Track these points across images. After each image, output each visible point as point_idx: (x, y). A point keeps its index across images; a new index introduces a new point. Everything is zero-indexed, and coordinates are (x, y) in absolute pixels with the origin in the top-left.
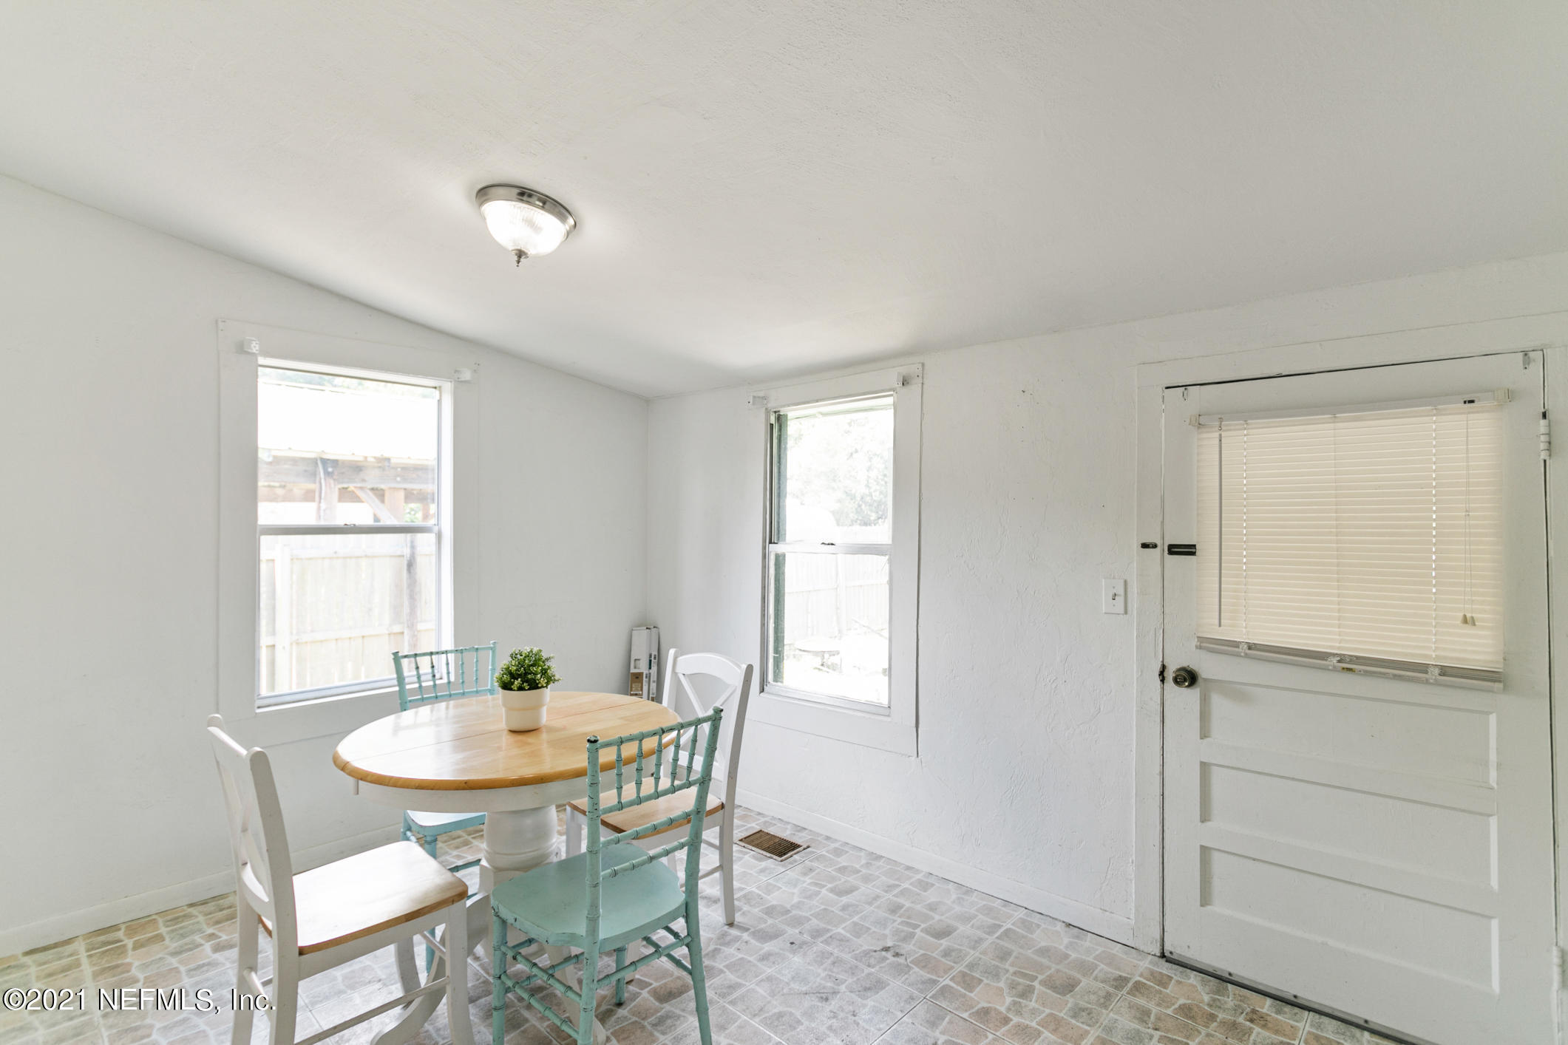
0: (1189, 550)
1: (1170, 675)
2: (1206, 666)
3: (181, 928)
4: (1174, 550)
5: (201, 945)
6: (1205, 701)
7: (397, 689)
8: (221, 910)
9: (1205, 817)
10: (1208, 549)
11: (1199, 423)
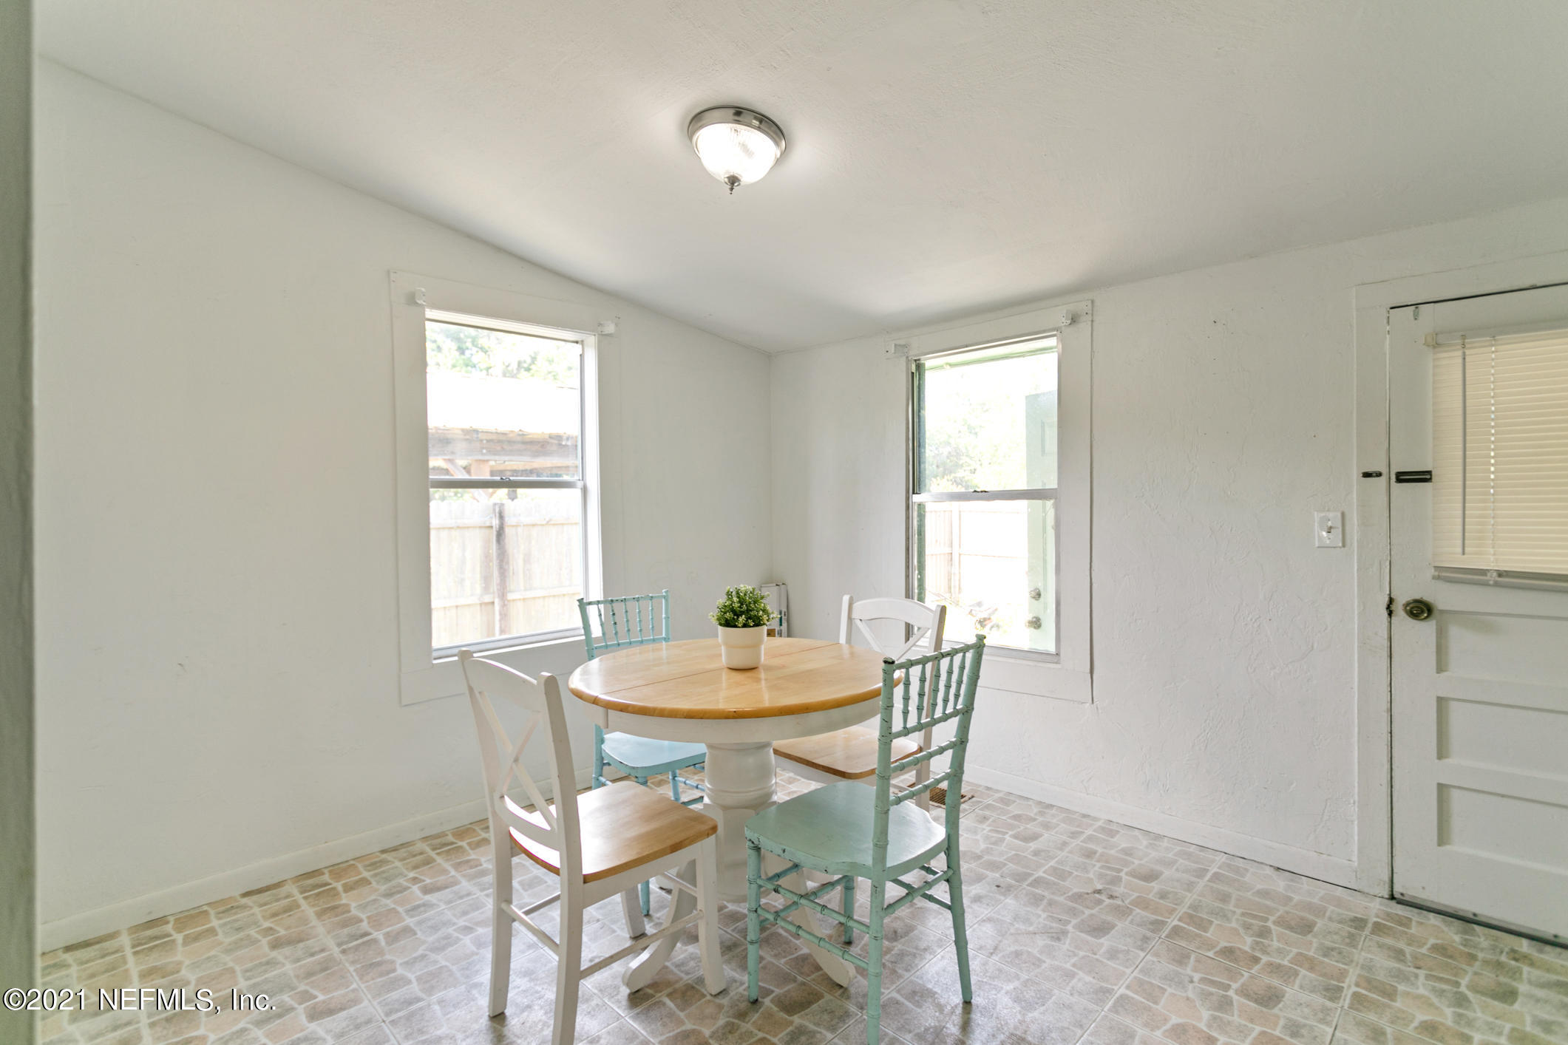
0: (1423, 477)
1: (1398, 608)
2: (1442, 597)
3: (383, 872)
4: (1402, 477)
5: (410, 888)
6: (1441, 634)
7: (583, 637)
8: (415, 856)
9: (1442, 753)
10: (1448, 475)
11: (1436, 343)
